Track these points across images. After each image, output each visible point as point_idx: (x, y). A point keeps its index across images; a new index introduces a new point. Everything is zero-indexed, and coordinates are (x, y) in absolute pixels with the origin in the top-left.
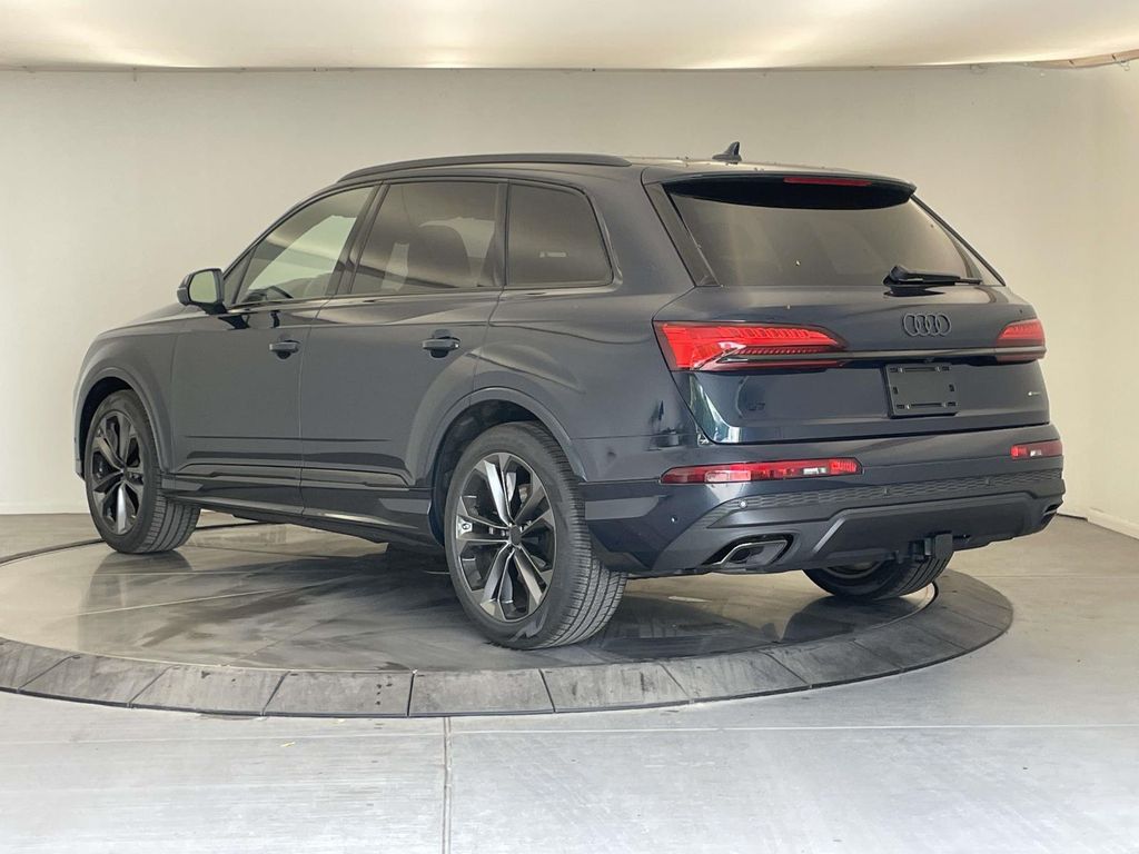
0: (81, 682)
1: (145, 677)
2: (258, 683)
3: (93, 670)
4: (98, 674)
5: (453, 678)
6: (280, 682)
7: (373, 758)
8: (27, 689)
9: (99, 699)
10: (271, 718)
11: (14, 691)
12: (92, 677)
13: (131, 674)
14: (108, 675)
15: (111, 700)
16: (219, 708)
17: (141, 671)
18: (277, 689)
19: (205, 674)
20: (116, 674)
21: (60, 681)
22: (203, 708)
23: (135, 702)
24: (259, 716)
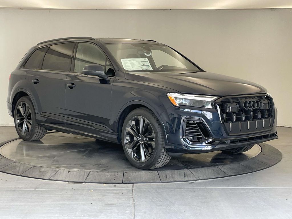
0: (36, 173)
1: (54, 172)
2: (83, 174)
4: (41, 171)
5: (134, 173)
6: (89, 174)
7: (114, 195)
8: (22, 175)
9: (41, 178)
10: (87, 183)
11: (19, 176)
12: (39, 172)
13: (50, 171)
14: (44, 171)
15: (44, 178)
16: (73, 181)
17: (52, 170)
18: (88, 176)
19: (69, 172)
20: (46, 171)
21: (31, 173)
22: (69, 181)
23: (51, 179)
24: (83, 183)
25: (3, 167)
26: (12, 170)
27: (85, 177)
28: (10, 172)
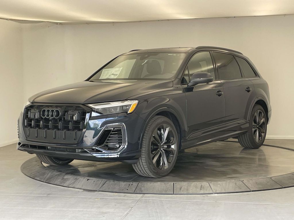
0: (59, 180)
1: (74, 180)
2: (100, 183)
3: (63, 177)
4: (64, 179)
6: (105, 183)
7: (115, 204)
9: (61, 185)
10: (100, 192)
11: (44, 182)
12: (62, 179)
13: (71, 179)
14: (66, 179)
15: (64, 185)
16: (88, 189)
17: (74, 178)
18: (104, 184)
19: (88, 180)
20: (68, 179)
21: (55, 180)
22: (84, 189)
23: (69, 186)
24: (97, 191)
25: (35, 173)
26: (41, 177)
27: (101, 185)
28: (38, 179)
